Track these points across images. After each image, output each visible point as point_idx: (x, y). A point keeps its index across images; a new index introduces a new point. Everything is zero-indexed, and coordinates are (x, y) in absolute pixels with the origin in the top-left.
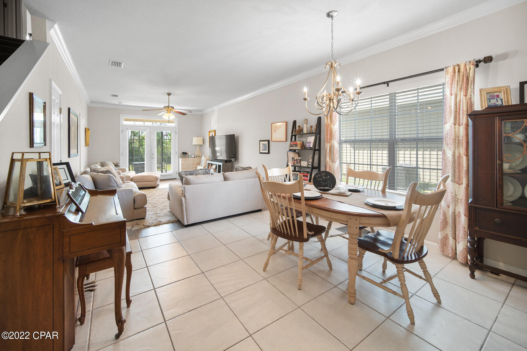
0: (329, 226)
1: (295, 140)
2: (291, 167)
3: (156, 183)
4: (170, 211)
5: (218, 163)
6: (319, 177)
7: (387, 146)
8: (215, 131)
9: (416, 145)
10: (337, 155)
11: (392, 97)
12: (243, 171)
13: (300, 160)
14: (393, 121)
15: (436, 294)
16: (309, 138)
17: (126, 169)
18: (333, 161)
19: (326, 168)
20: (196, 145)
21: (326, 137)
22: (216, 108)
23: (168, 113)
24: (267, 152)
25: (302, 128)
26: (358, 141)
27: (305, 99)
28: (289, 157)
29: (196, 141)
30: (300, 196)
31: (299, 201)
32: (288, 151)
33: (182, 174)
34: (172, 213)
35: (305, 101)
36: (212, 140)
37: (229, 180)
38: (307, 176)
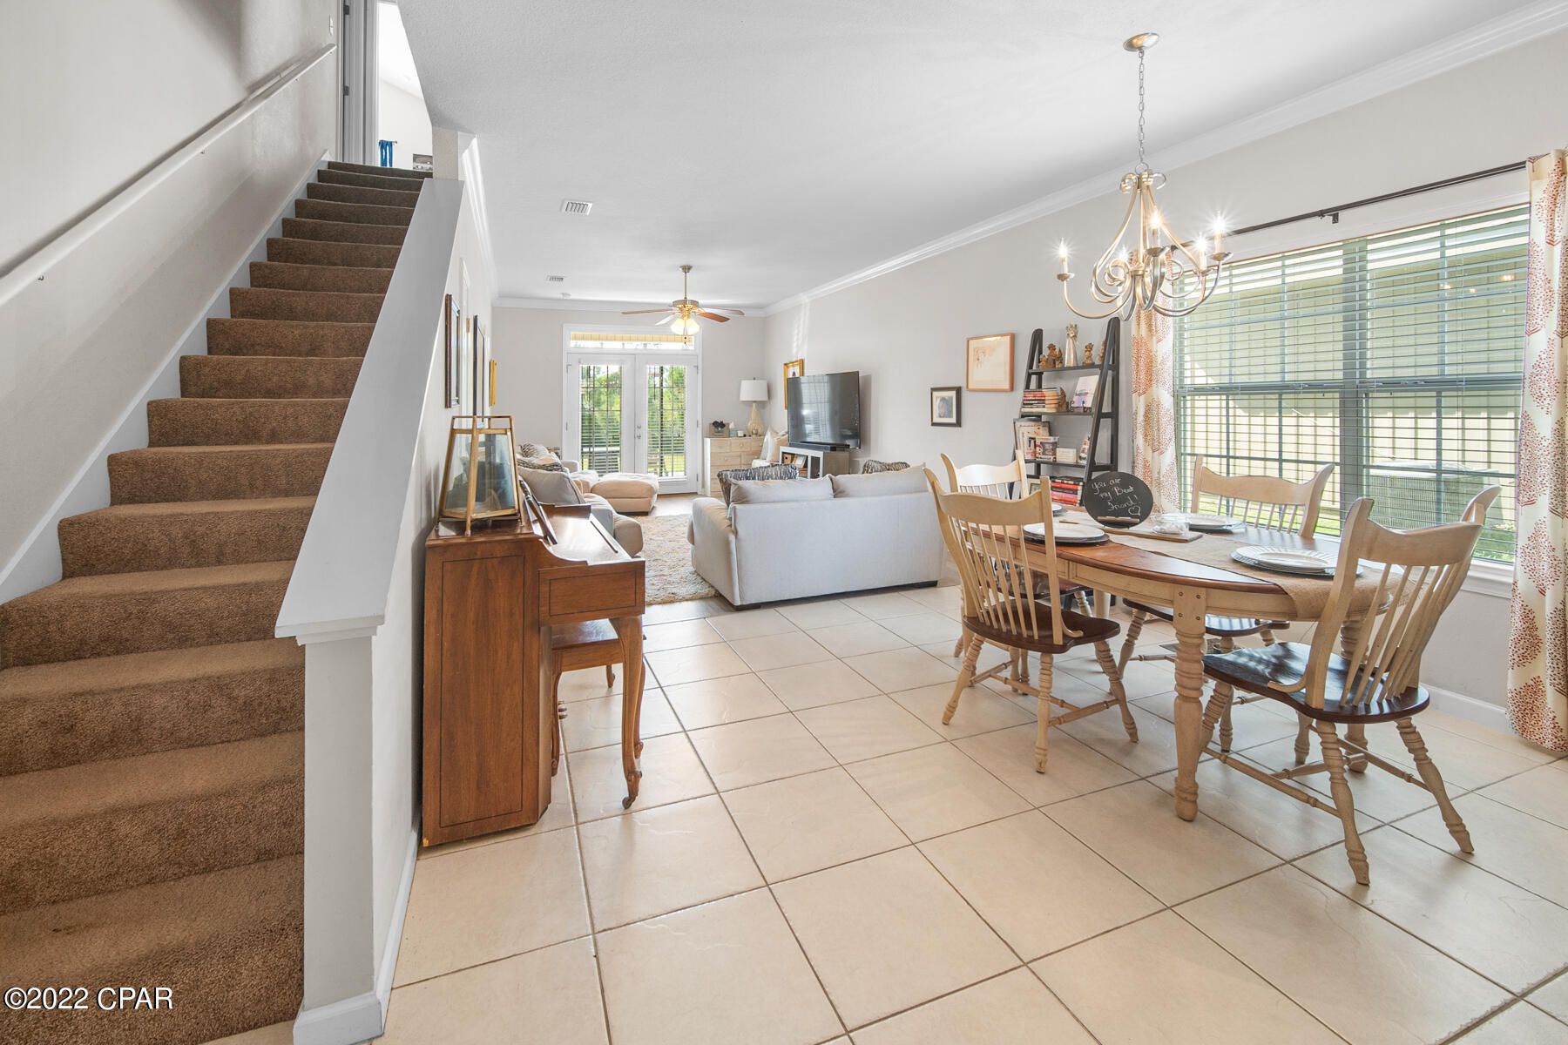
0: (1134, 628)
1: (1039, 386)
2: (1022, 462)
3: (650, 503)
4: (695, 571)
5: (811, 453)
6: (1102, 490)
7: (1337, 403)
8: (802, 363)
9: (1435, 399)
10: (1168, 431)
11: (1354, 253)
12: (886, 473)
13: (1055, 445)
14: (1357, 325)
15: (1456, 827)
16: (1081, 379)
17: (576, 464)
18: (1157, 449)
19: (1133, 467)
20: (749, 403)
21: (1134, 376)
22: (804, 298)
23: (682, 317)
24: (953, 420)
25: (1060, 351)
26: (1237, 388)
27: (1062, 277)
28: (1021, 437)
29: (749, 390)
30: (1043, 533)
31: (1039, 547)
32: (1017, 420)
33: (726, 475)
34: (700, 575)
35: (1063, 281)
36: (793, 386)
37: (847, 496)
38: (1075, 492)
